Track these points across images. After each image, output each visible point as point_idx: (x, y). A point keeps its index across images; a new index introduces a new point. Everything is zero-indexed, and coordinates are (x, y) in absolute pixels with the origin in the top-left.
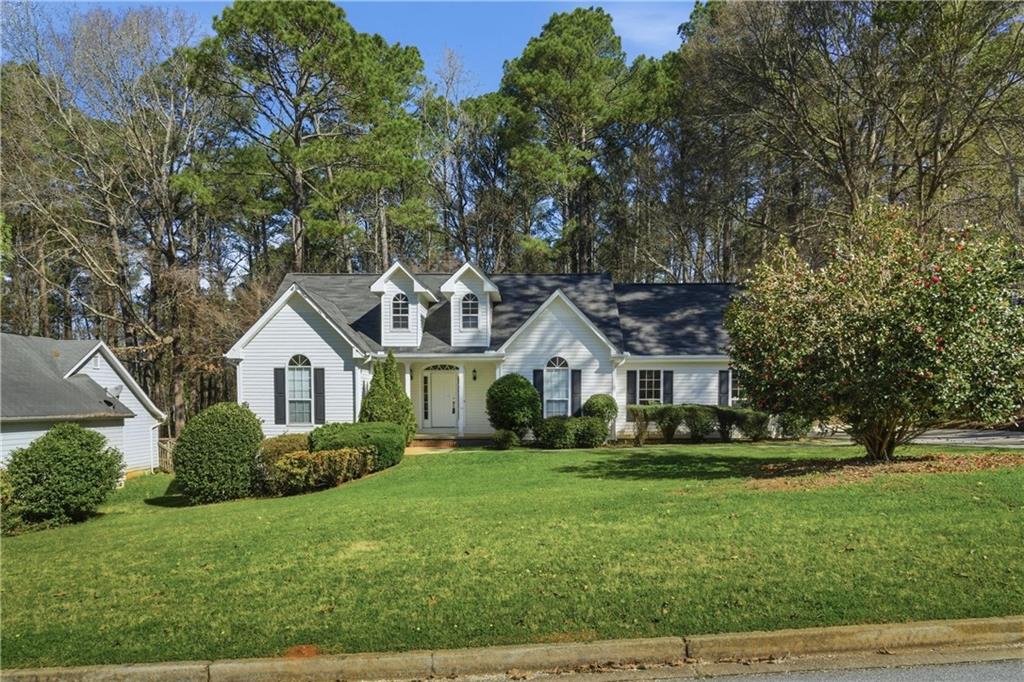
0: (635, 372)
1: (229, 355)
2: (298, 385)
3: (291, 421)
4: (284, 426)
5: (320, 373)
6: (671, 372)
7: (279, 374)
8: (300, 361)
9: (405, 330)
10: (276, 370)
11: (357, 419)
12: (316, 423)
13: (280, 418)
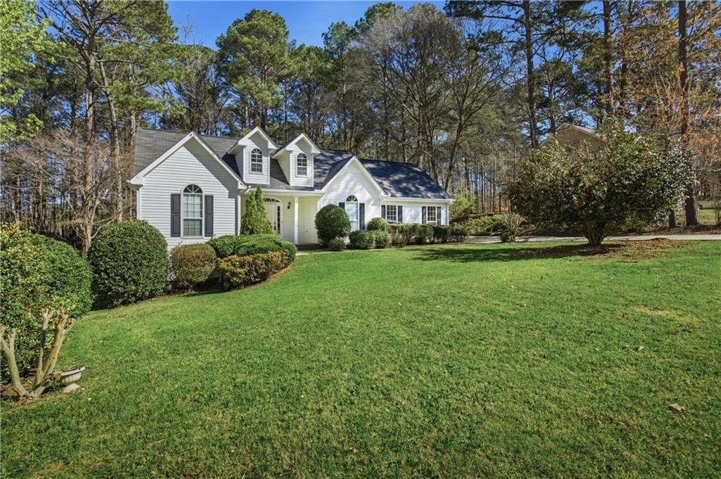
0: (384, 206)
1: (133, 181)
2: (191, 208)
3: (185, 234)
4: (179, 238)
5: (209, 199)
6: (401, 207)
7: (175, 199)
8: (193, 189)
9: (259, 173)
10: (173, 196)
11: (239, 233)
12: (206, 236)
13: (175, 232)
